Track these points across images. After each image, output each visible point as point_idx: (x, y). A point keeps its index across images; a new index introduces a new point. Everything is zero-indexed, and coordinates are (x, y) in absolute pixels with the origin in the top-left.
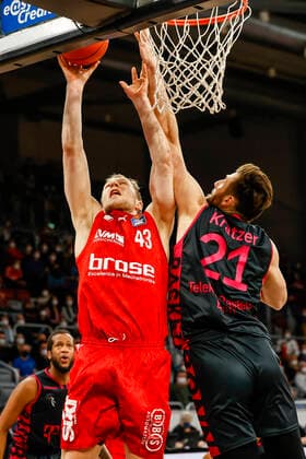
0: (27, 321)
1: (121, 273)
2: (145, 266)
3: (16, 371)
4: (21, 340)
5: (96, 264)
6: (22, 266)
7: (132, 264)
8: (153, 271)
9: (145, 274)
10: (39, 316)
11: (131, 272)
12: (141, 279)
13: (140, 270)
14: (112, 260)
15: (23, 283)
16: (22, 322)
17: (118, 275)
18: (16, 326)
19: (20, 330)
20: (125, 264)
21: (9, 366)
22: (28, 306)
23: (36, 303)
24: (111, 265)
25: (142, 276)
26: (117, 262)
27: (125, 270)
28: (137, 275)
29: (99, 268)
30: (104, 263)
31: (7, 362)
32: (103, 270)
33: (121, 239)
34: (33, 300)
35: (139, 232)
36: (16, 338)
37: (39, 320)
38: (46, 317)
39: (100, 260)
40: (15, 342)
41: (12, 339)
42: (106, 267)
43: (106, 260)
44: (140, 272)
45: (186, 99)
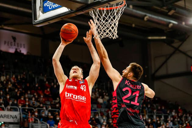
0: (52, 108)
1: (75, 99)
2: (83, 97)
3: (48, 125)
4: (50, 114)
5: (67, 95)
6: (50, 90)
7: (79, 96)
8: (85, 99)
9: (83, 100)
10: (56, 106)
11: (78, 99)
12: (81, 101)
13: (81, 98)
14: (73, 94)
15: (50, 95)
16: (50, 108)
17: (74, 100)
18: (48, 110)
19: (49, 111)
20: (77, 96)
21: (46, 123)
22: (52, 103)
23: (55, 102)
24: (72, 96)
25: (82, 100)
26: (74, 96)
27: (76, 98)
28: (80, 100)
29: (69, 96)
30: (70, 95)
31: (45, 122)
32: (69, 97)
33: (76, 88)
34: (54, 101)
35: (82, 86)
36: (48, 114)
37: (56, 108)
38: (58, 107)
39: (69, 94)
40: (48, 115)
41: (47, 114)
42: (71, 96)
43: (71, 94)
44: (81, 99)
45: (105, 34)
